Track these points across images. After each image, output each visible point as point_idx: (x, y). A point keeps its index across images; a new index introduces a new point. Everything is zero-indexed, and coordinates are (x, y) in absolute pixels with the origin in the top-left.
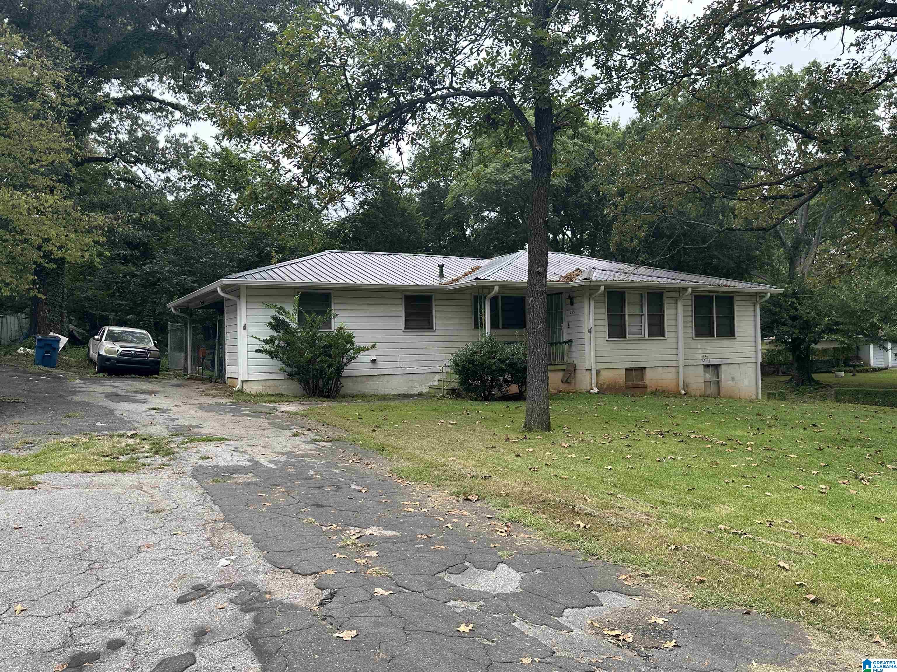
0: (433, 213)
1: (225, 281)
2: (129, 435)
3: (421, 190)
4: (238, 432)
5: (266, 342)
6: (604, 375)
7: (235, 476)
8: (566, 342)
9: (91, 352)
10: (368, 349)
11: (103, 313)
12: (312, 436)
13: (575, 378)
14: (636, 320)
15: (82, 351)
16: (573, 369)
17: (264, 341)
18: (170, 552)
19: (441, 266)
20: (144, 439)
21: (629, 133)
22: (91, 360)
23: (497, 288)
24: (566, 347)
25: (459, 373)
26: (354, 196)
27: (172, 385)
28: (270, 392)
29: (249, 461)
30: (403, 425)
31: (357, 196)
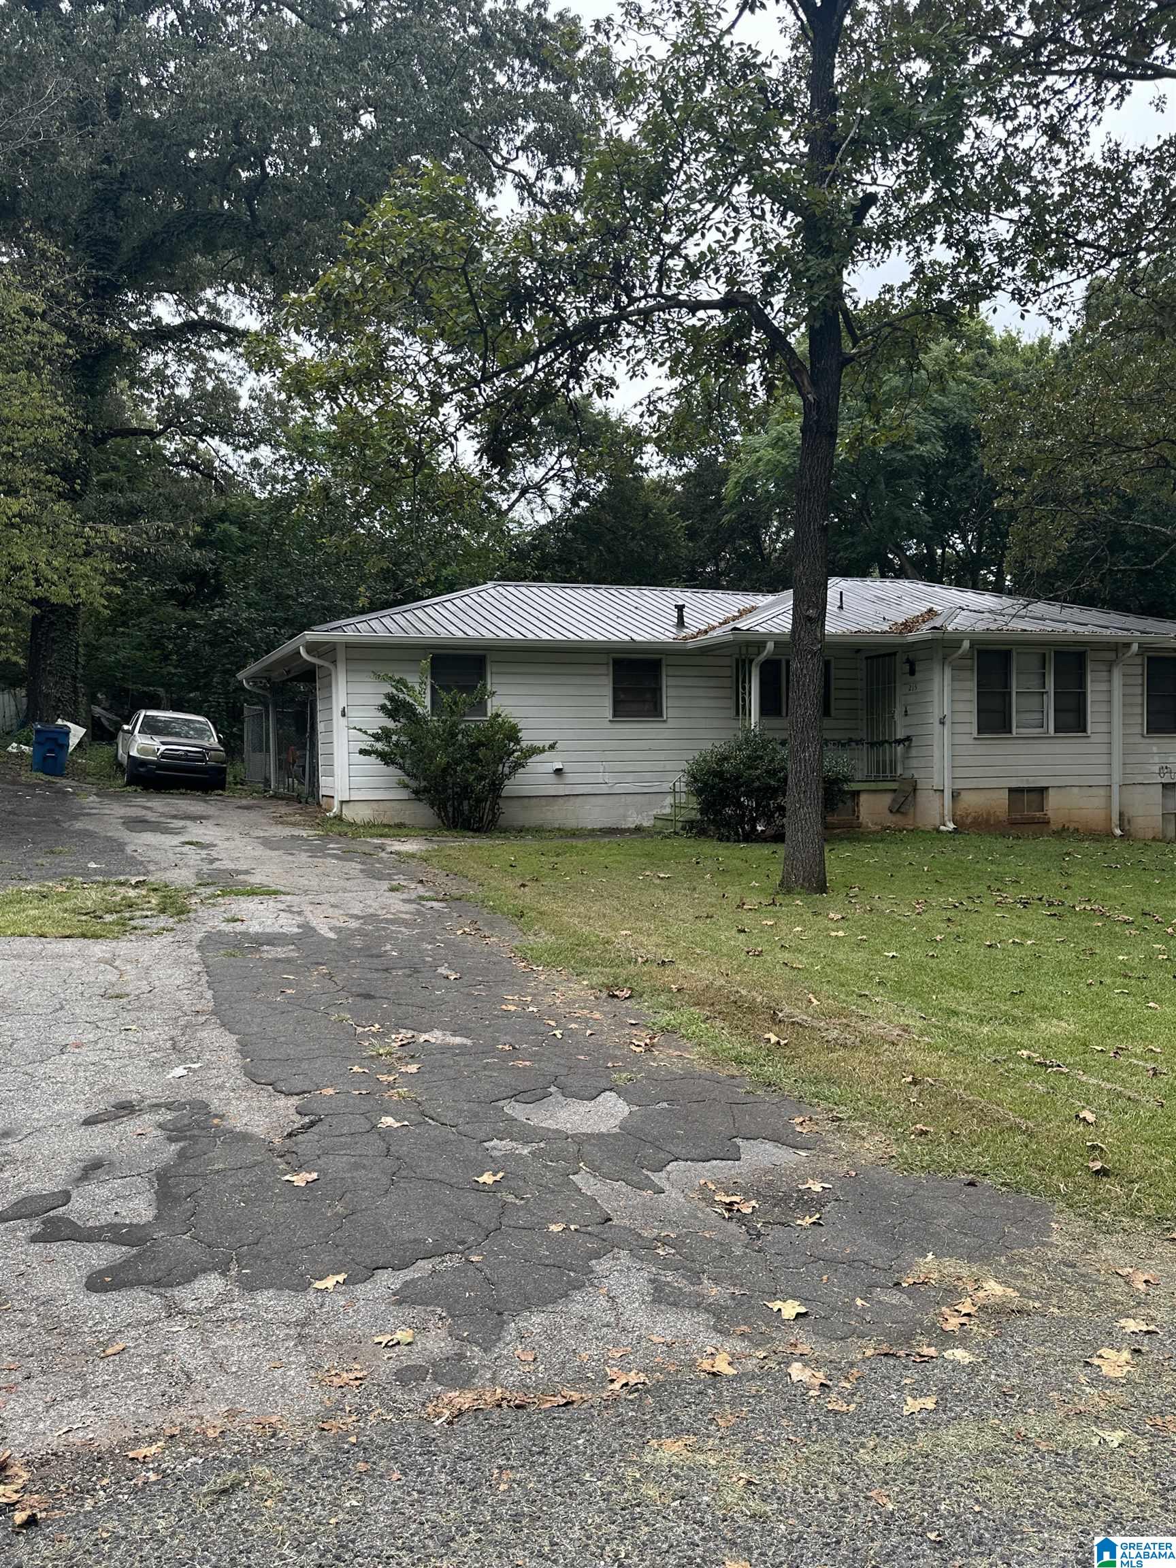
0: (705, 511)
1: (310, 635)
2: (133, 882)
3: (685, 470)
4: (306, 882)
5: (377, 737)
6: (970, 801)
7: (265, 948)
8: (899, 742)
9: (120, 751)
10: (543, 751)
11: (145, 689)
12: (421, 890)
13: (915, 805)
14: (1034, 702)
15: (108, 749)
16: (910, 789)
17: (373, 736)
18: (106, 1054)
19: (680, 608)
20: (155, 890)
21: (1065, 357)
22: (120, 765)
23: (770, 646)
24: (900, 749)
25: (699, 792)
26: (563, 485)
27: (239, 807)
28: (385, 821)
29: (299, 927)
30: (580, 877)
31: (568, 485)
